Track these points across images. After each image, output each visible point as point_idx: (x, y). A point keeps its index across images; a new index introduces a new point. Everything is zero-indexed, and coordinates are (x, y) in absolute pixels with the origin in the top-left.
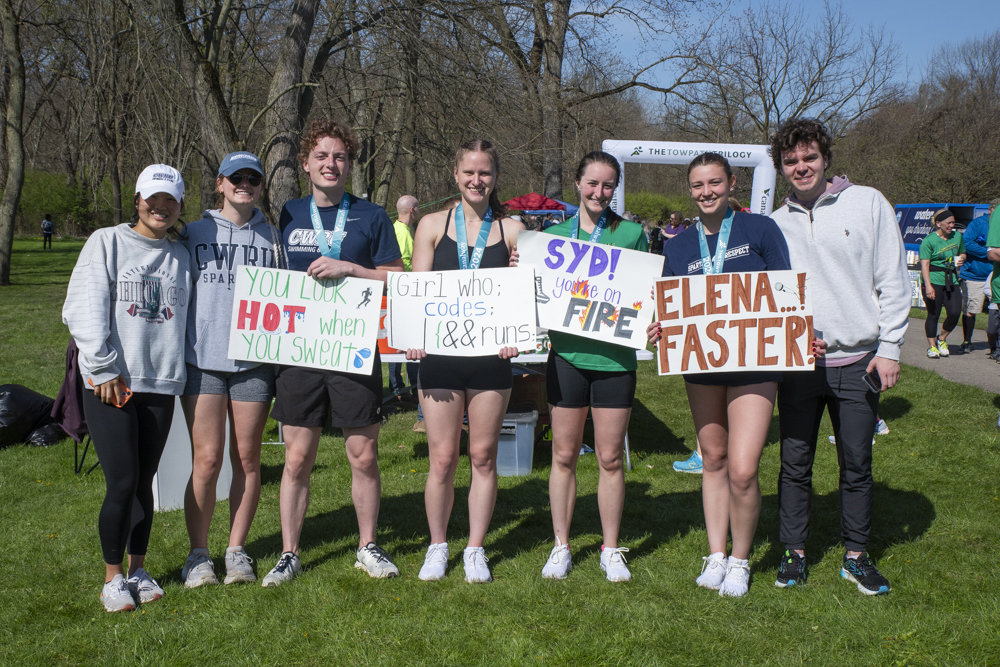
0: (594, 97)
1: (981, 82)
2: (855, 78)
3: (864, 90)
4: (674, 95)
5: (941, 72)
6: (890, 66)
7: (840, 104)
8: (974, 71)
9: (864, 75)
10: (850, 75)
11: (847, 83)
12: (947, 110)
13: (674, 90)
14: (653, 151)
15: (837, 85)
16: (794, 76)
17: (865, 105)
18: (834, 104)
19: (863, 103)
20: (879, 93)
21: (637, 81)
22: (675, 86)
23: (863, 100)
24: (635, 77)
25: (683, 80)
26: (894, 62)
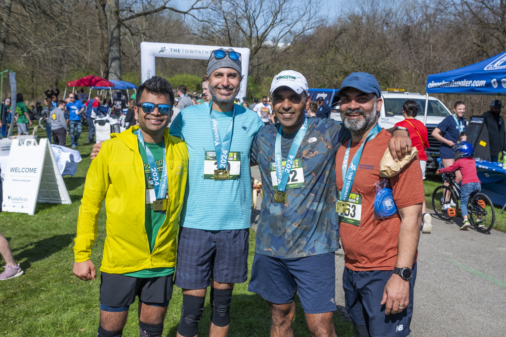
0: (139, 15)
1: (368, 18)
2: (300, 11)
3: (305, 18)
4: (190, 16)
5: (346, 10)
6: (319, 5)
7: (291, 25)
8: (364, 12)
9: (305, 9)
10: (297, 9)
11: (295, 13)
12: (344, 30)
13: (190, 12)
14: (173, 50)
15: (290, 15)
16: (266, 8)
17: (305, 27)
18: (289, 25)
19: (304, 25)
20: (313, 20)
21: (167, 6)
22: (190, 10)
23: (304, 24)
24: (165, 4)
25: (194, 7)
26: (321, 3)
